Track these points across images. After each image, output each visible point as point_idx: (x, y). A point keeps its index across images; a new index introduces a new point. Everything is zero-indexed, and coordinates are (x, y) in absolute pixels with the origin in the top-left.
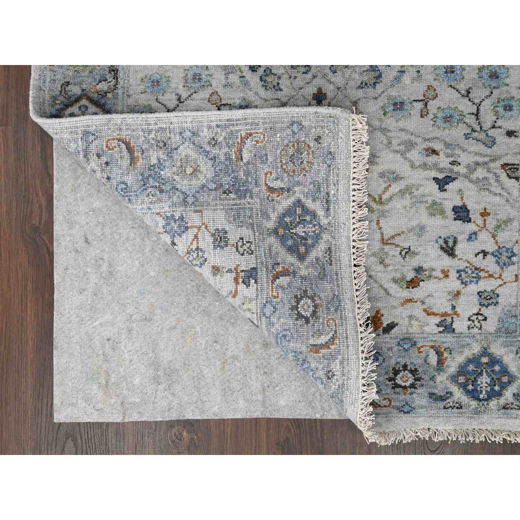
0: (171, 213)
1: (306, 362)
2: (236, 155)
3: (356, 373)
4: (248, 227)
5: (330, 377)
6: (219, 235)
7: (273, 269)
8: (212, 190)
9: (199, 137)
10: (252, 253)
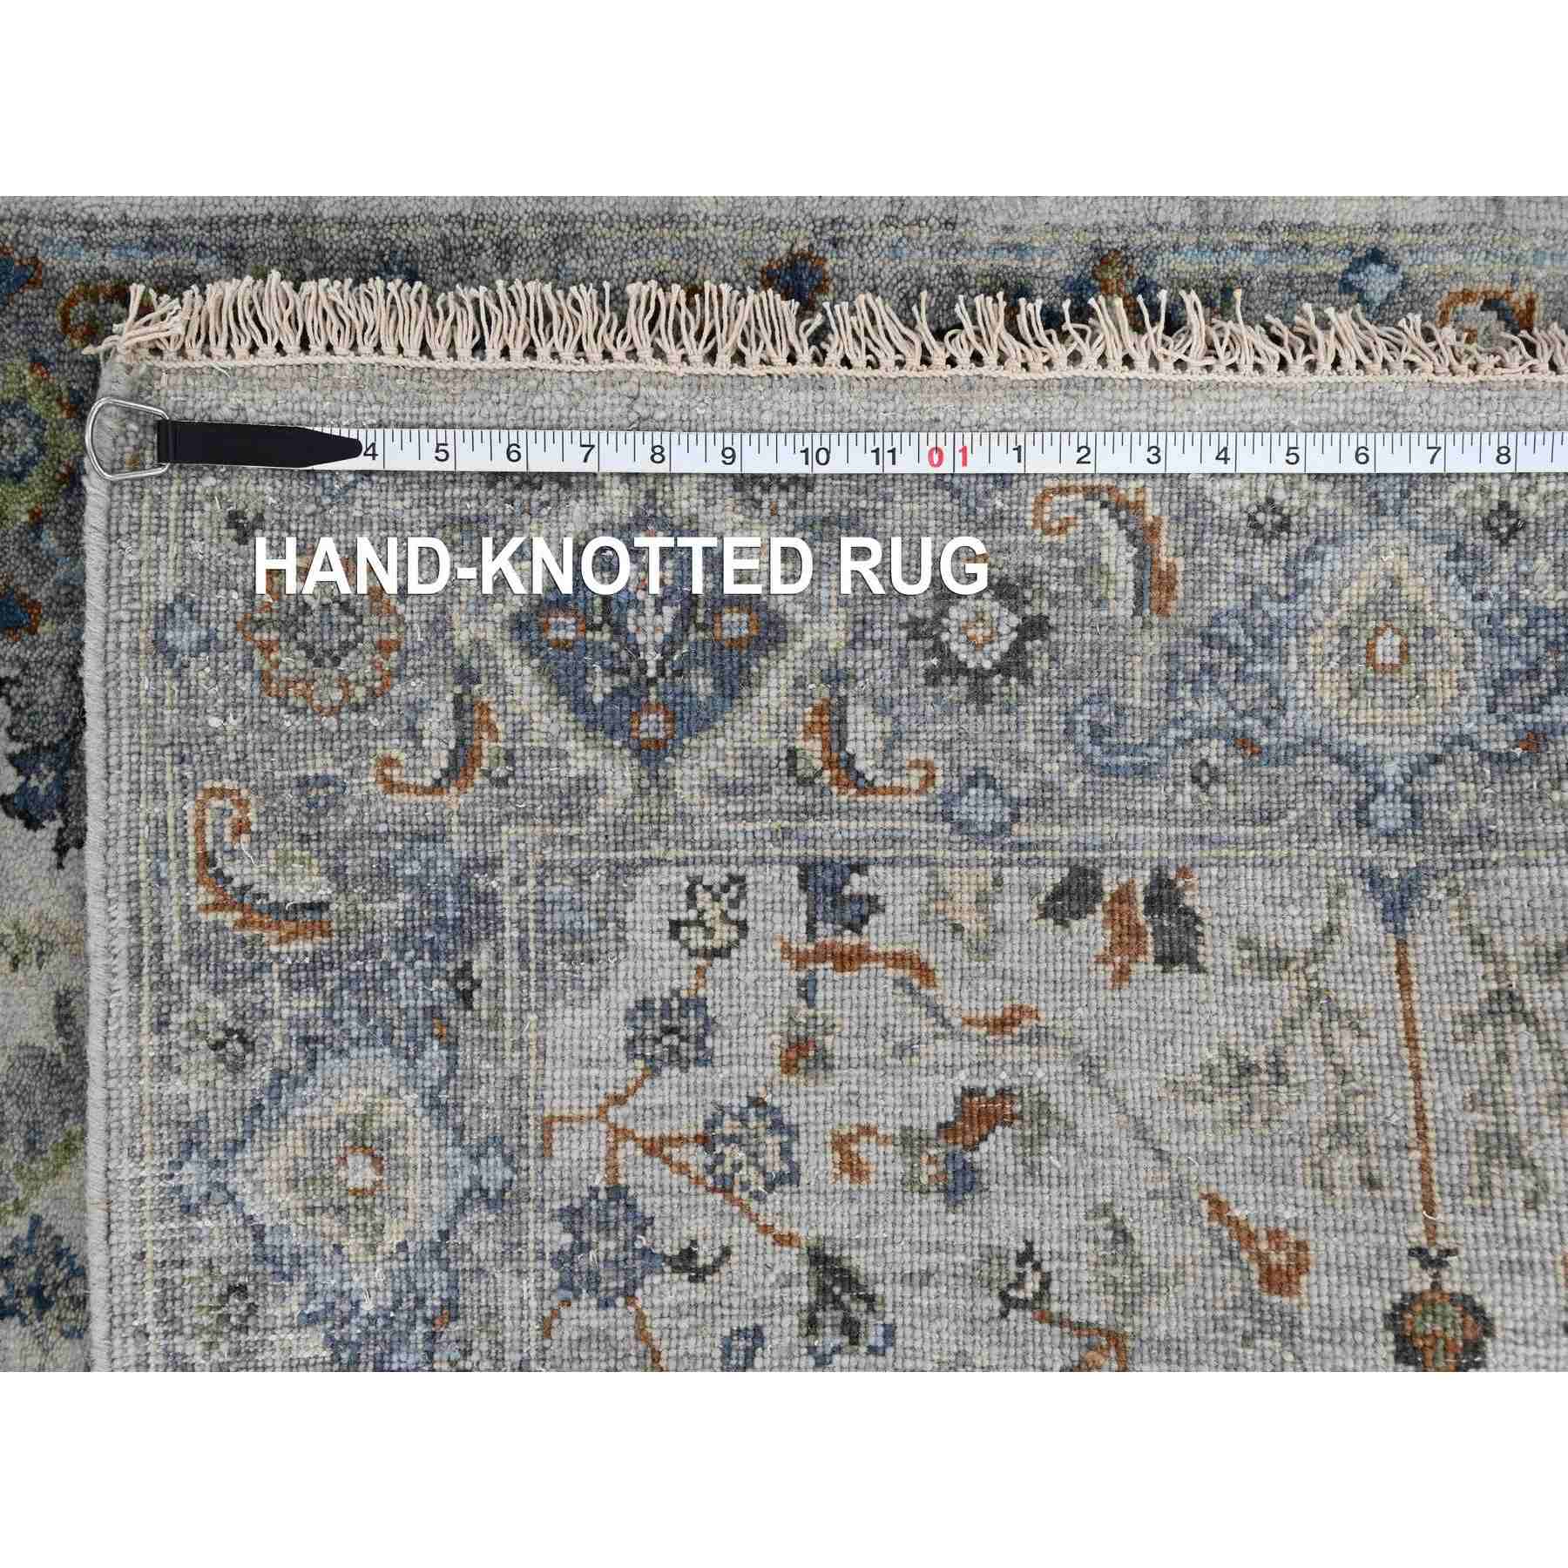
0: (548, 1265)
1: (1214, 630)
2: (297, 934)
3: (1265, 403)
4: (625, 892)
5: (1278, 518)
6: (657, 1040)
7: (812, 784)
8: (453, 1062)
9: (207, 1120)
10: (739, 880)
